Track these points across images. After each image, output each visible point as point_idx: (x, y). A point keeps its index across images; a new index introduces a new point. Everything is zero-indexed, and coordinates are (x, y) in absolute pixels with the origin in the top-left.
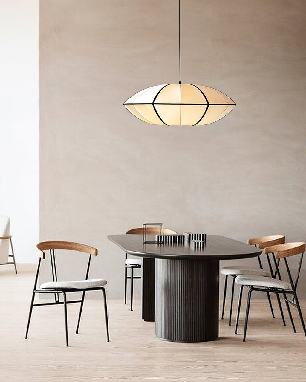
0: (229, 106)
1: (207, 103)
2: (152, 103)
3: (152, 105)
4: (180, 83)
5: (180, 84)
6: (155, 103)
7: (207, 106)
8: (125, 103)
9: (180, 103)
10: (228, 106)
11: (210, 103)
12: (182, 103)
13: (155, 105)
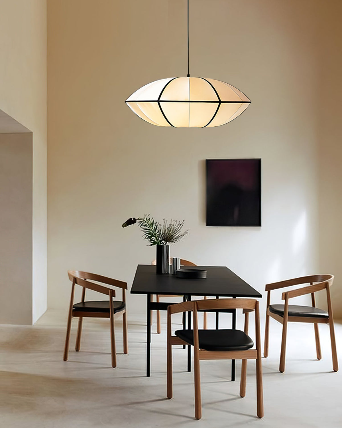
0: (243, 103)
1: (218, 101)
2: (157, 100)
3: (157, 103)
4: (188, 76)
5: (188, 78)
6: (160, 100)
7: (219, 103)
8: (127, 100)
9: (189, 100)
10: (241, 103)
11: (221, 101)
12: (191, 100)
13: (160, 103)
